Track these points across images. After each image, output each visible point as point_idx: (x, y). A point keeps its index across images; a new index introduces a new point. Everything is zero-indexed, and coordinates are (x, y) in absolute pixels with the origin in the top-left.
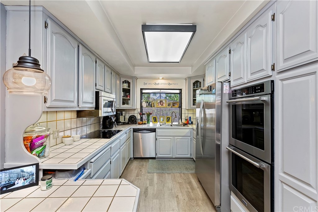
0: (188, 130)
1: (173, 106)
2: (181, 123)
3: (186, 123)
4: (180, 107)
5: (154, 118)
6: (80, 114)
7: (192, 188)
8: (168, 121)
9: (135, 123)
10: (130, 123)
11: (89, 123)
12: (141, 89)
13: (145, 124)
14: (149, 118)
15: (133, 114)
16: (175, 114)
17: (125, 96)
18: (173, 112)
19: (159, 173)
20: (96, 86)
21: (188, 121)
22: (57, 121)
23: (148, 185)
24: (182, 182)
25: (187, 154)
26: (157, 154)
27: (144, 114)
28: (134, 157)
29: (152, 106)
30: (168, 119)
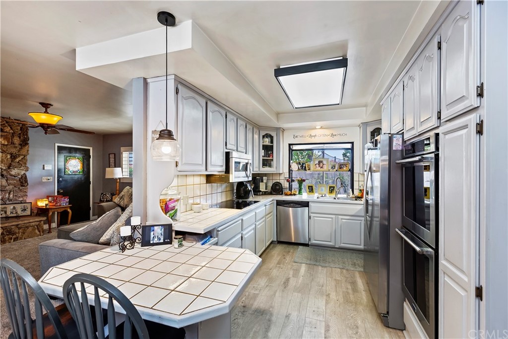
1: (340, 168)
2: (351, 196)
3: (360, 196)
4: (352, 171)
5: (309, 186)
6: (209, 178)
7: (355, 290)
8: (331, 191)
9: (281, 193)
10: (274, 193)
11: (220, 190)
12: (290, 145)
13: (295, 195)
14: (301, 186)
15: (278, 181)
16: (341, 181)
17: (267, 154)
19: (310, 264)
20: (226, 145)
22: (187, 185)
23: (291, 276)
24: (341, 280)
25: (359, 244)
26: (310, 239)
27: (294, 181)
28: (278, 240)
29: (307, 168)
30: (332, 189)
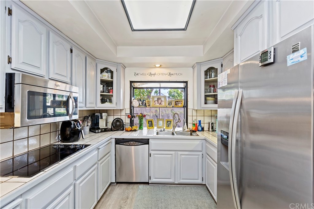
0: (197, 142)
2: (186, 130)
3: (194, 129)
4: (186, 106)
5: (149, 121)
8: (169, 125)
9: (122, 129)
10: (115, 129)
12: (131, 82)
13: (135, 130)
14: (142, 121)
15: (119, 117)
16: (179, 117)
17: (106, 90)
18: (176, 113)
20: (10, 62)
21: (196, 127)
25: (197, 178)
26: (150, 178)
27: (135, 117)
28: (117, 181)
29: (147, 105)
30: (169, 123)
